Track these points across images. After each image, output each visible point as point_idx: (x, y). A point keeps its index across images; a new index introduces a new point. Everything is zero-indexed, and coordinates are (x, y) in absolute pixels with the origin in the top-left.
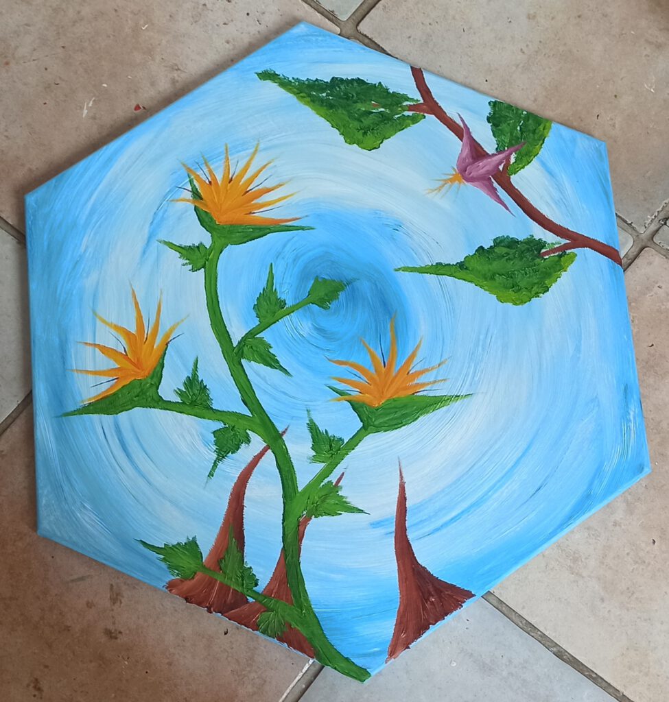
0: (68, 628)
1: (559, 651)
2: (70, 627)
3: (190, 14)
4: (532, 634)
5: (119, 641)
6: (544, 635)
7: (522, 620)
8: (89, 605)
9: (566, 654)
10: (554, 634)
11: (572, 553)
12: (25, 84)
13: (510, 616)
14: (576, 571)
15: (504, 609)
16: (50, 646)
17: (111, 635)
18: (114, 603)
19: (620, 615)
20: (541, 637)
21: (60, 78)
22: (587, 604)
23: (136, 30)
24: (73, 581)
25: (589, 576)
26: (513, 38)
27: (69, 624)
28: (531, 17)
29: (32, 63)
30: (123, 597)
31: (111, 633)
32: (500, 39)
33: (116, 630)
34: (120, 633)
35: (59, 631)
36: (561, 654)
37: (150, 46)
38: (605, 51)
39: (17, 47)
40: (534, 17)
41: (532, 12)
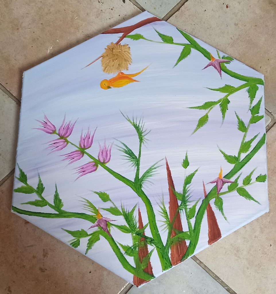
0: (24, 266)
1: (228, 289)
2: (25, 266)
3: (95, 14)
4: (218, 281)
5: (45, 273)
6: (222, 282)
7: (214, 274)
8: (34, 257)
9: (231, 290)
10: (227, 281)
11: (237, 248)
12: (25, 38)
13: (209, 273)
14: (238, 256)
15: (207, 269)
16: (16, 273)
17: (42, 270)
18: (44, 257)
19: (254, 275)
20: (221, 282)
21: (39, 36)
22: (241, 270)
23: (72, 19)
24: (28, 246)
25: (243, 258)
26: (228, 33)
27: (25, 265)
28: (236, 25)
29: (28, 29)
30: (48, 255)
31: (42, 269)
32: (223, 33)
33: (44, 268)
34: (46, 269)
35: (21, 267)
37: (78, 26)
38: (265, 40)
39: (22, 23)
40: (237, 24)
41: (236, 23)
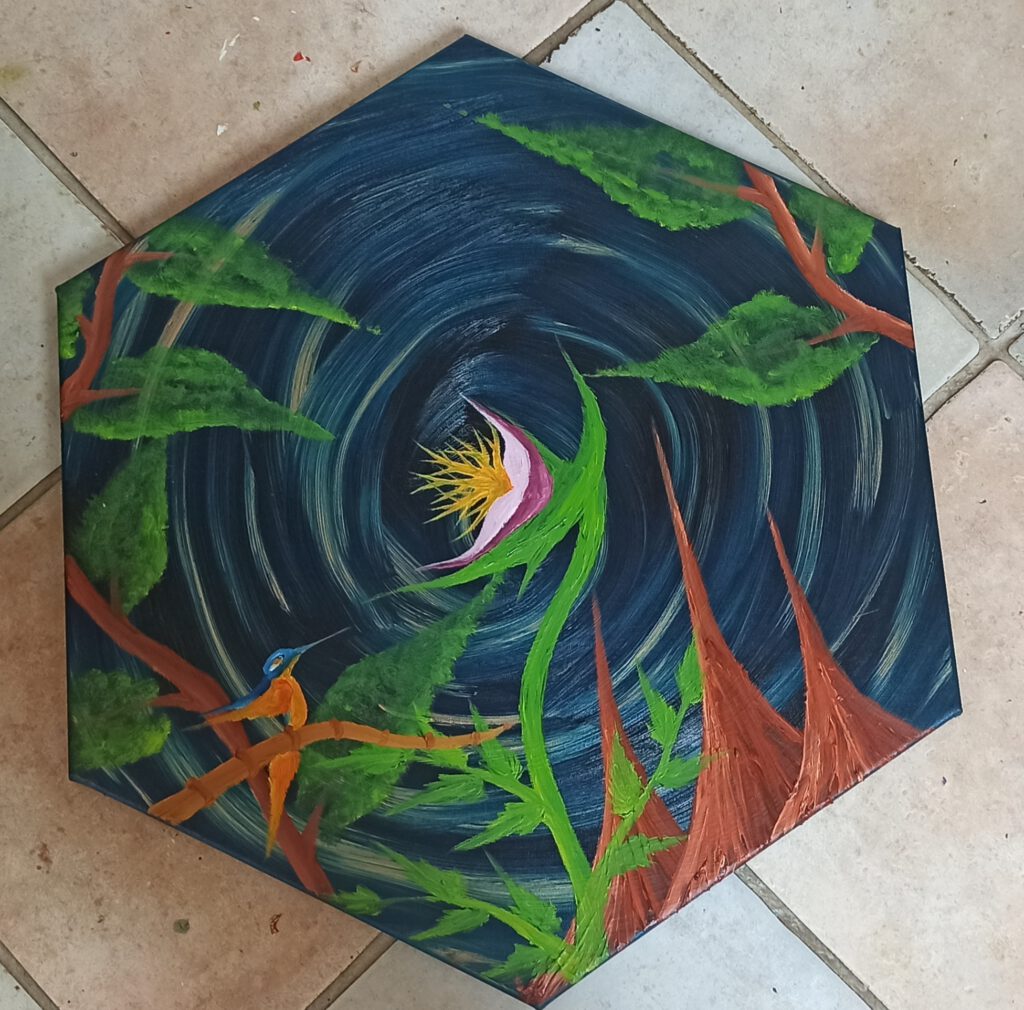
36: (788, 920)
